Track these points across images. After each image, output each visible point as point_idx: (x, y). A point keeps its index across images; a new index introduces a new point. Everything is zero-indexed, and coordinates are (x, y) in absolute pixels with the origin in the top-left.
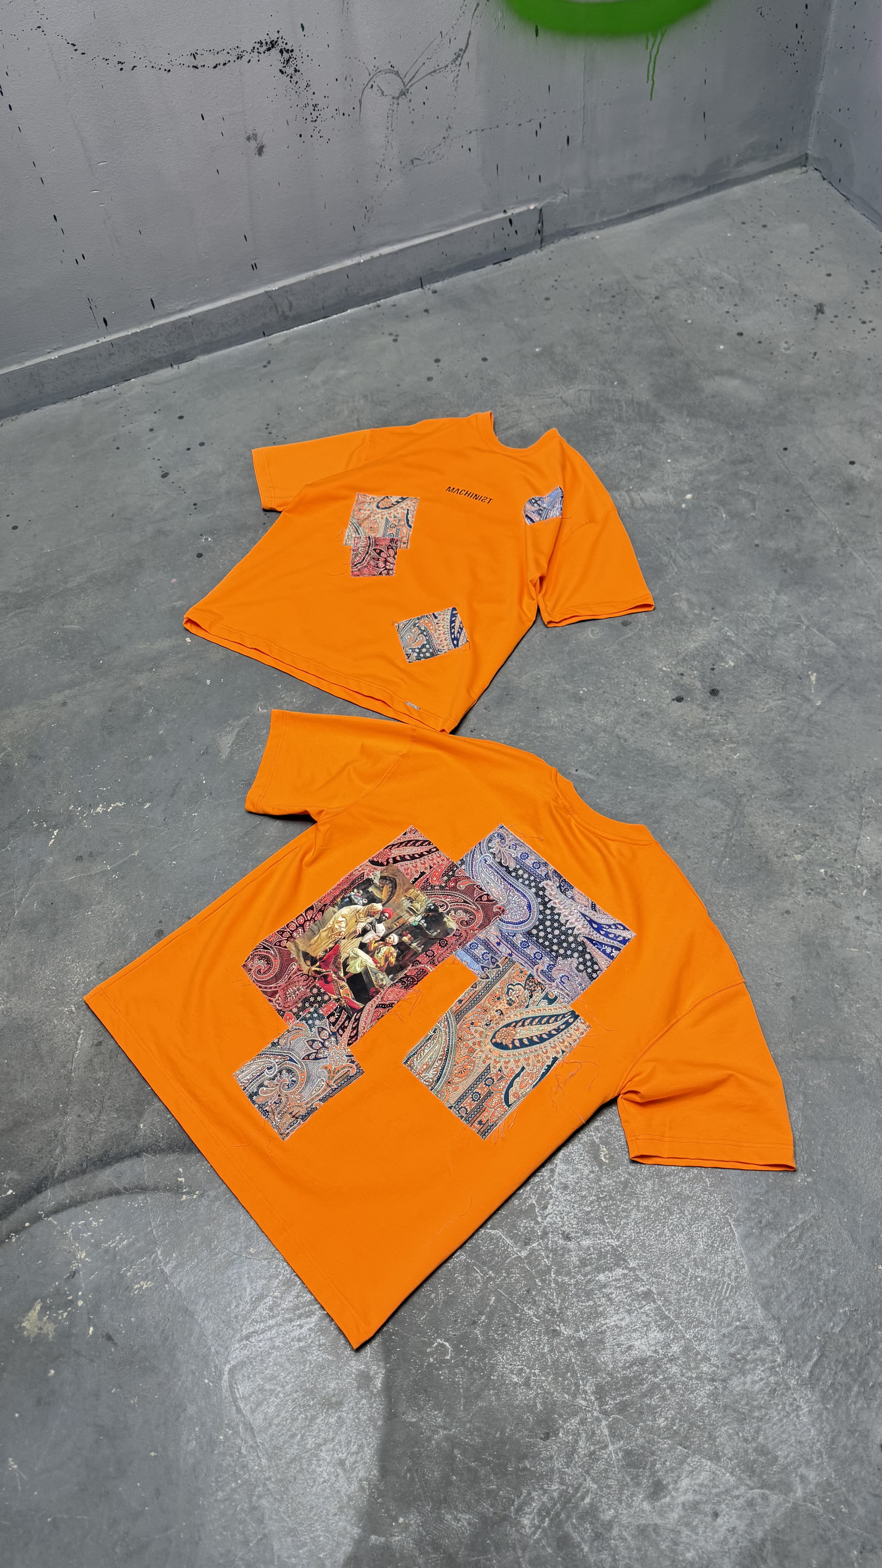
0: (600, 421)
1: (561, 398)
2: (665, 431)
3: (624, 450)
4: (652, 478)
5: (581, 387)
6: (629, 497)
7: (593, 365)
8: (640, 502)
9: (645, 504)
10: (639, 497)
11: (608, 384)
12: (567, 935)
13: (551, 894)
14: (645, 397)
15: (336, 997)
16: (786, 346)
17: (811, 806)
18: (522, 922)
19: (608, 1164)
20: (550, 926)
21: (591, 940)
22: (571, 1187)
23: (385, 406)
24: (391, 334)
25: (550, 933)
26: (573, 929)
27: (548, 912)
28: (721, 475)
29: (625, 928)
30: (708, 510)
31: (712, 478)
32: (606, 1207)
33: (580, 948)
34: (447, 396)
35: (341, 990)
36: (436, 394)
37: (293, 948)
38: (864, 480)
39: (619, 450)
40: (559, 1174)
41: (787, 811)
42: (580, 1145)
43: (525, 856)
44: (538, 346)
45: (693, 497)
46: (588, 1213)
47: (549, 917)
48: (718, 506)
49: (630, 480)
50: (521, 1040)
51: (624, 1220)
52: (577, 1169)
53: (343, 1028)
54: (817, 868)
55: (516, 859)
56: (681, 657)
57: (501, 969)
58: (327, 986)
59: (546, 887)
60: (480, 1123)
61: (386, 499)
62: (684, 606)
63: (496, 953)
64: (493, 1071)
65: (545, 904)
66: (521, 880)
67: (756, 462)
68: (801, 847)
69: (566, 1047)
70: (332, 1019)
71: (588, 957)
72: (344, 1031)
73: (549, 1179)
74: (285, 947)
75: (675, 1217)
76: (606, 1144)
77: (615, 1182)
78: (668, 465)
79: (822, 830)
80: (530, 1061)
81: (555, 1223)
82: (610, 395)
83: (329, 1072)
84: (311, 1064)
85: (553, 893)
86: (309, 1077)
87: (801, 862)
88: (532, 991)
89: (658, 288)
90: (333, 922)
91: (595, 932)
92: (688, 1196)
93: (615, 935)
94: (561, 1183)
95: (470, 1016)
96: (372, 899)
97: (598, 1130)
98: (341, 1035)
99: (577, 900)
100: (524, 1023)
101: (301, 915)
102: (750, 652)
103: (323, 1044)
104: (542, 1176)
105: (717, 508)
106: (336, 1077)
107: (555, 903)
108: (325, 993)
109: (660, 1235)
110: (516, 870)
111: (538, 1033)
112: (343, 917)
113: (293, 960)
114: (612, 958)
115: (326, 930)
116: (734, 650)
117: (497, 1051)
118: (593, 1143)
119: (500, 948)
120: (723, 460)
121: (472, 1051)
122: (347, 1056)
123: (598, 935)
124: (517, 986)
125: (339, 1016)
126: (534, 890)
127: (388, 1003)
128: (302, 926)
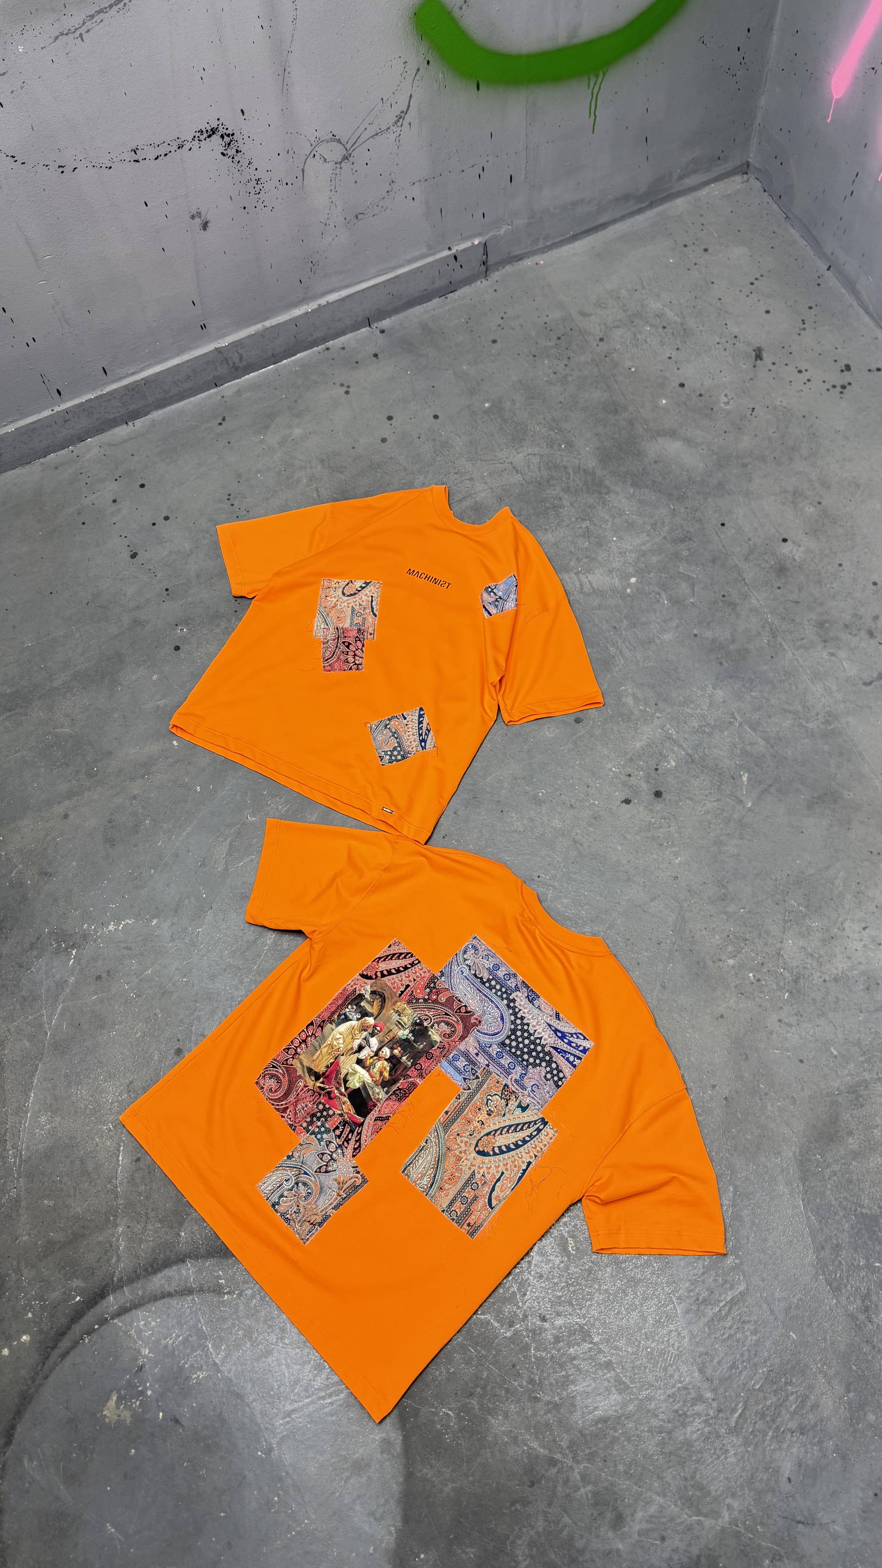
0: (549, 491)
1: (511, 463)
2: (611, 505)
3: (572, 525)
4: (599, 558)
5: (530, 451)
6: (579, 579)
7: (541, 423)
8: (589, 586)
9: (593, 588)
10: (587, 580)
11: (556, 448)
12: (536, 1045)
13: (520, 1005)
14: (591, 463)
15: (339, 1112)
16: (725, 400)
17: (742, 911)
18: (497, 1034)
19: (575, 1256)
20: (521, 1036)
21: (556, 1049)
22: (545, 1276)
23: (341, 473)
24: (342, 385)
25: (521, 1042)
26: (541, 1038)
27: (518, 1022)
28: (663, 555)
29: (585, 1038)
30: (651, 596)
31: (654, 559)
32: (574, 1291)
33: (547, 1058)
34: (401, 461)
35: (344, 1107)
36: (391, 458)
37: (299, 1066)
38: (795, 560)
39: (568, 526)
40: (535, 1265)
41: (722, 916)
42: (552, 1239)
43: (497, 967)
44: (487, 401)
45: (637, 581)
46: (560, 1297)
47: (519, 1027)
48: (660, 592)
49: (579, 560)
50: (500, 1147)
51: (589, 1303)
52: (550, 1260)
53: (347, 1140)
54: (746, 972)
55: (488, 969)
56: (628, 756)
57: (480, 1080)
58: (331, 1102)
59: (516, 998)
60: (469, 1225)
61: (350, 584)
62: (630, 701)
63: (475, 1064)
64: (478, 1176)
65: (515, 1014)
66: (494, 991)
67: (696, 539)
68: (734, 951)
69: (538, 1152)
70: (338, 1132)
71: (554, 1066)
72: (348, 1144)
73: (527, 1270)
74: (292, 1065)
75: (630, 1297)
76: (573, 1237)
77: (581, 1270)
78: (613, 543)
79: (751, 935)
80: (508, 1166)
81: (533, 1307)
82: (558, 461)
83: (339, 1183)
84: (323, 1177)
85: (522, 1003)
86: (321, 1188)
87: (733, 967)
88: (507, 1100)
89: (603, 327)
90: (332, 1039)
91: (560, 1041)
92: (640, 1279)
93: (577, 1044)
94: (537, 1273)
95: (456, 1128)
96: (365, 1014)
97: (566, 1225)
98: (346, 1148)
99: (543, 1009)
100: (502, 1131)
101: (303, 1031)
102: (690, 751)
103: (331, 1156)
104: (521, 1267)
105: (659, 594)
106: (345, 1187)
107: (524, 1013)
108: (329, 1109)
109: (619, 1313)
110: (489, 981)
111: (514, 1141)
112: (341, 1034)
113: (300, 1077)
114: (575, 1066)
115: (326, 1046)
116: (676, 749)
117: (480, 1158)
118: (562, 1237)
119: (478, 1059)
120: (664, 538)
121: (459, 1159)
122: (353, 1167)
123: (562, 1043)
124: (494, 1097)
125: (343, 1129)
126: (505, 1002)
127: (384, 1116)
128: (304, 1041)
